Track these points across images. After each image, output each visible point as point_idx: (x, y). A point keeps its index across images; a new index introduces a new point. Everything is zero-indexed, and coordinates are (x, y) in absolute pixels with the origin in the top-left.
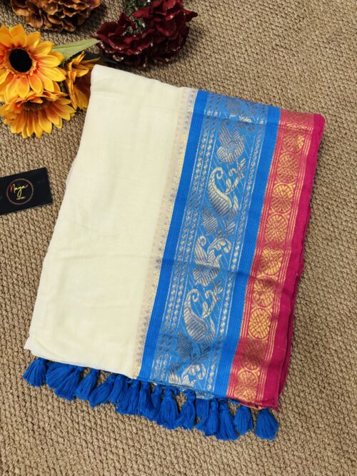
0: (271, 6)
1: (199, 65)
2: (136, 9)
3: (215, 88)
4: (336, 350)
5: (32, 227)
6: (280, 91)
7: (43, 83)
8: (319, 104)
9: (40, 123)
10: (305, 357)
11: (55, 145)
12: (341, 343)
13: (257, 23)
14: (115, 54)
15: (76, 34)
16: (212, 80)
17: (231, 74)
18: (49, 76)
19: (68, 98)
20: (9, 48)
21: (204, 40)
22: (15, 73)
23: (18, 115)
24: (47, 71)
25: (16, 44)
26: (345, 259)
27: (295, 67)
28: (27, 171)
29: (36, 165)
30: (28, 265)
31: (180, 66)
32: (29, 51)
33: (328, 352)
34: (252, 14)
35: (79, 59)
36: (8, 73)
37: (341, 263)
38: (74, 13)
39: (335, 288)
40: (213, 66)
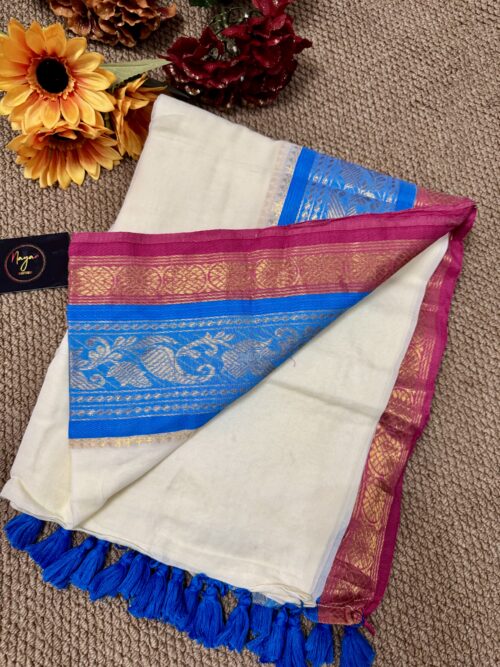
0: (413, 48)
1: (306, 114)
2: (226, 26)
3: (324, 149)
4: (466, 549)
5: (36, 318)
6: (416, 165)
7: (80, 111)
8: (469, 190)
9: (68, 169)
10: (420, 554)
11: (85, 203)
12: (475, 539)
13: (392, 68)
14: (188, 84)
15: (135, 51)
16: (322, 138)
17: (350, 133)
18: (91, 102)
19: (114, 137)
20: (39, 56)
21: (315, 82)
22: (42, 93)
23: (39, 152)
24: (89, 95)
25: (49, 51)
26: (489, 415)
27: (440, 135)
28: (39, 234)
29: (54, 227)
30: (23, 372)
31: (278, 113)
32: (67, 64)
33: (455, 550)
34: (386, 55)
35: (137, 84)
36: (31, 91)
37: (483, 420)
38: (138, 22)
39: (472, 456)
40: (325, 119)
